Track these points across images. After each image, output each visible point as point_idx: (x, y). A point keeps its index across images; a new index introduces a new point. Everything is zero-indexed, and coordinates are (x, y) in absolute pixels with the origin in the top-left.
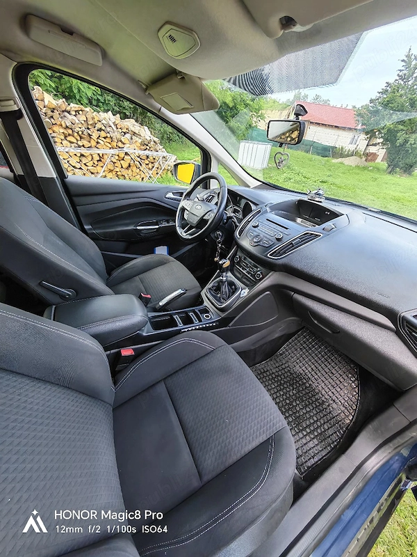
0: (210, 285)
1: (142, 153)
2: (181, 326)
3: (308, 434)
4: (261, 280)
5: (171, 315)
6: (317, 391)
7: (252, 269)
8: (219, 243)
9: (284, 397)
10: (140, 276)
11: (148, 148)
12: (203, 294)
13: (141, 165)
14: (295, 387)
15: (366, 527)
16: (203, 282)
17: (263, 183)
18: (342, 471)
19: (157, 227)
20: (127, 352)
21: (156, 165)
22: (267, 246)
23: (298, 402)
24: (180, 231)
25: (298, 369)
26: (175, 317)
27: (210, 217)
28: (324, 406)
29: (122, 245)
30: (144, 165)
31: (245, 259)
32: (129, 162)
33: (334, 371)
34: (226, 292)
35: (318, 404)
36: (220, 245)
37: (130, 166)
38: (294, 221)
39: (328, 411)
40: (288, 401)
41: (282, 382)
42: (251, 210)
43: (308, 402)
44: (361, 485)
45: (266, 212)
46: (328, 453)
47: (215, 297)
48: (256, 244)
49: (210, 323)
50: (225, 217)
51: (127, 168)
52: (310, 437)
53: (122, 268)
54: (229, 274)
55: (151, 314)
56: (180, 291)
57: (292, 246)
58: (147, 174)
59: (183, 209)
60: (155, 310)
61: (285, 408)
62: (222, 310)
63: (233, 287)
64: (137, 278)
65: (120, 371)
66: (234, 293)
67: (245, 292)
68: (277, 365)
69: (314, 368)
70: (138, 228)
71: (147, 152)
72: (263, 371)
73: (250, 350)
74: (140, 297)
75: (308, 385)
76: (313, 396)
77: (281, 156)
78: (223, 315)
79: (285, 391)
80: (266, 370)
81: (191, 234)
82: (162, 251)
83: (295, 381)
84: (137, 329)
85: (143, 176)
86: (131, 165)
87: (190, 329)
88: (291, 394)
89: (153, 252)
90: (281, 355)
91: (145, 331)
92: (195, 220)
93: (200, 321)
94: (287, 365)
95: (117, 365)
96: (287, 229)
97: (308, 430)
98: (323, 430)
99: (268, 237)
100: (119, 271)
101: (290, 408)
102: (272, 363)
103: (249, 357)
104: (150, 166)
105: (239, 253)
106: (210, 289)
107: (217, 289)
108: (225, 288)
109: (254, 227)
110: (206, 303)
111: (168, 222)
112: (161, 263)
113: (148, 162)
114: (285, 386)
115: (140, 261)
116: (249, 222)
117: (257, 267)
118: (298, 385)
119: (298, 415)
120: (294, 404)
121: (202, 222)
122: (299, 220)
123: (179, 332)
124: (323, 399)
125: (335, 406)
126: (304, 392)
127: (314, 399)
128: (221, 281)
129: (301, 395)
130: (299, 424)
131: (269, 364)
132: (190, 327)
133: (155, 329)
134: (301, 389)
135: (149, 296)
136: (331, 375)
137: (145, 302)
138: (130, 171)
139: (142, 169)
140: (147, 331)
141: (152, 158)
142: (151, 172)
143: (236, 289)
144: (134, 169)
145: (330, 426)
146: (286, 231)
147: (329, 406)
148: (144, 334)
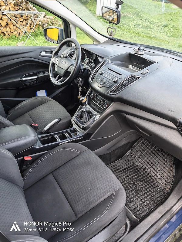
0: (76, 115)
1: (16, 13)
2: (59, 141)
3: (143, 198)
4: (106, 108)
5: (53, 135)
6: (150, 175)
7: (101, 101)
8: (80, 86)
9: (130, 180)
10: (28, 113)
11: (21, 8)
12: (72, 120)
13: (17, 23)
14: (136, 174)
15: (172, 238)
16: (72, 113)
17: (110, 39)
18: (159, 213)
19: (36, 77)
20: (28, 158)
21: (29, 22)
22: (108, 86)
23: (138, 182)
24: (53, 80)
25: (139, 163)
26: (55, 136)
27: (72, 70)
28: (154, 183)
29: (13, 92)
30: (19, 23)
31: (97, 96)
32: (6, 21)
33: (160, 162)
34: (86, 118)
35: (150, 182)
36: (81, 88)
37: (7, 24)
38: (128, 67)
39: (156, 185)
40: (132, 182)
41: (129, 172)
42: (99, 62)
43: (144, 181)
44: (169, 218)
45: (108, 63)
46: (155, 207)
47: (80, 122)
48: (102, 86)
49: (78, 138)
50: (82, 68)
51: (6, 27)
52: (145, 200)
53: (16, 109)
54: (88, 106)
55: (40, 136)
56: (57, 120)
57: (123, 86)
58: (23, 30)
59: (54, 64)
60: (42, 133)
61: (130, 186)
62: (84, 129)
63: (91, 114)
64: (27, 114)
65: (25, 170)
66: (91, 118)
67: (97, 117)
68: (126, 162)
69: (149, 161)
70: (23, 79)
71: (20, 12)
72: (116, 167)
73: (106, 154)
74: (31, 126)
75: (144, 172)
76: (147, 178)
77: (111, 29)
78: (86, 132)
79: (130, 177)
80: (118, 166)
81: (61, 82)
82: (42, 94)
83: (136, 171)
84: (32, 144)
85: (19, 31)
86: (9, 23)
87: (65, 142)
88: (134, 178)
89: (35, 95)
90: (128, 155)
91: (37, 145)
92: (62, 72)
93: (71, 137)
94: (132, 162)
95: (23, 166)
96: (120, 74)
97: (144, 197)
98: (152, 195)
99: (109, 80)
100: (14, 110)
101: (133, 186)
102: (122, 161)
103: (106, 159)
104: (24, 23)
105: (93, 92)
106: (76, 117)
107: (81, 116)
108: (86, 116)
109: (101, 74)
110: (75, 126)
111: (44, 73)
112: (42, 102)
113: (22, 20)
114: (130, 174)
115: (27, 102)
116: (98, 71)
117: (104, 101)
118: (138, 172)
119: (138, 189)
120: (136, 183)
121: (67, 73)
122: (131, 66)
123: (58, 145)
124: (154, 179)
125: (160, 182)
126: (142, 176)
127: (148, 180)
128: (83, 111)
129: (140, 178)
130: (138, 193)
131: (120, 162)
132: (65, 141)
133: (43, 144)
134: (140, 175)
135: (37, 125)
136: (158, 164)
137: (35, 129)
138: (8, 28)
139: (17, 26)
140: (39, 145)
141: (25, 16)
142: (25, 28)
143: (92, 115)
144: (12, 26)
145: (157, 193)
146: (119, 76)
147: (157, 182)
148: (37, 147)
